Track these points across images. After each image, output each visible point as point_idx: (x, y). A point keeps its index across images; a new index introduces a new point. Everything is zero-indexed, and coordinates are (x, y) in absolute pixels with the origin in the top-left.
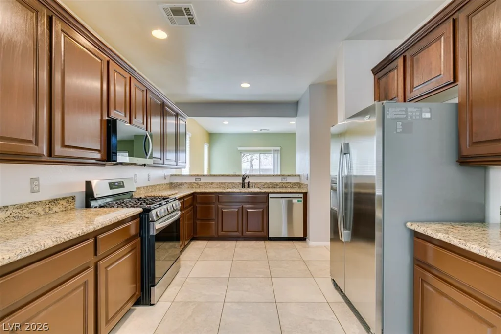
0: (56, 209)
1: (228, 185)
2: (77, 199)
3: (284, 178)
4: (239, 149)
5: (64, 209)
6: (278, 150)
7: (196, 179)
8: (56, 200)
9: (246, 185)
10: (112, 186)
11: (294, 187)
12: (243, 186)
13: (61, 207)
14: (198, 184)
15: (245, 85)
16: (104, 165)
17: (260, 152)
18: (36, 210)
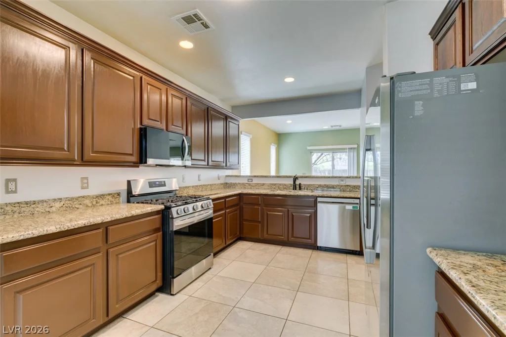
0: (102, 202)
1: (279, 186)
2: (121, 195)
3: (342, 180)
4: (309, 148)
5: (110, 203)
6: (354, 148)
7: (248, 179)
8: (103, 195)
9: (298, 187)
10: (152, 184)
11: (354, 191)
12: (295, 188)
13: (107, 201)
14: (249, 184)
15: (289, 80)
16: (138, 167)
17: (334, 151)
18: (85, 202)
